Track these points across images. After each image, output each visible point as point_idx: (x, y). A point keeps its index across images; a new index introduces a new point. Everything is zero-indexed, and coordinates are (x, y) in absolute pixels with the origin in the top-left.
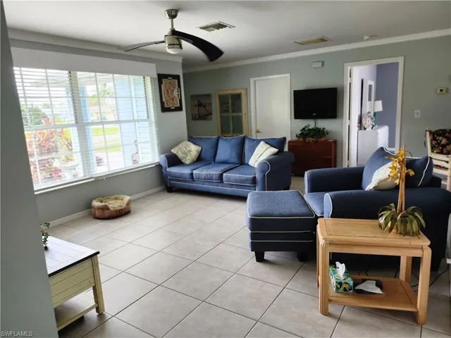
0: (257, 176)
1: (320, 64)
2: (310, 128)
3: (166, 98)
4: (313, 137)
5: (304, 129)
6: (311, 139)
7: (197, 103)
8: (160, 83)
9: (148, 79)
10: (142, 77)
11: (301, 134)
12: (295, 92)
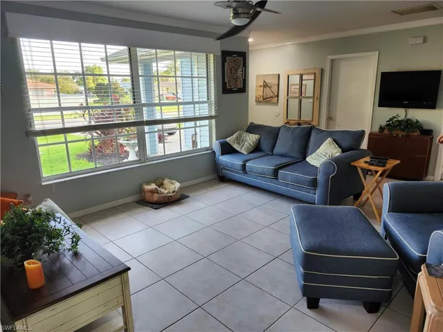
0: (319, 177)
1: (421, 40)
2: (400, 119)
3: (228, 77)
4: (403, 130)
5: (391, 119)
6: (401, 134)
7: (262, 84)
8: (224, 61)
9: (211, 57)
10: (204, 54)
11: (387, 125)
12: (383, 74)
